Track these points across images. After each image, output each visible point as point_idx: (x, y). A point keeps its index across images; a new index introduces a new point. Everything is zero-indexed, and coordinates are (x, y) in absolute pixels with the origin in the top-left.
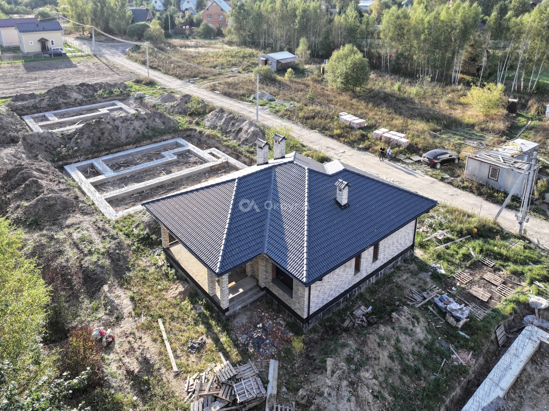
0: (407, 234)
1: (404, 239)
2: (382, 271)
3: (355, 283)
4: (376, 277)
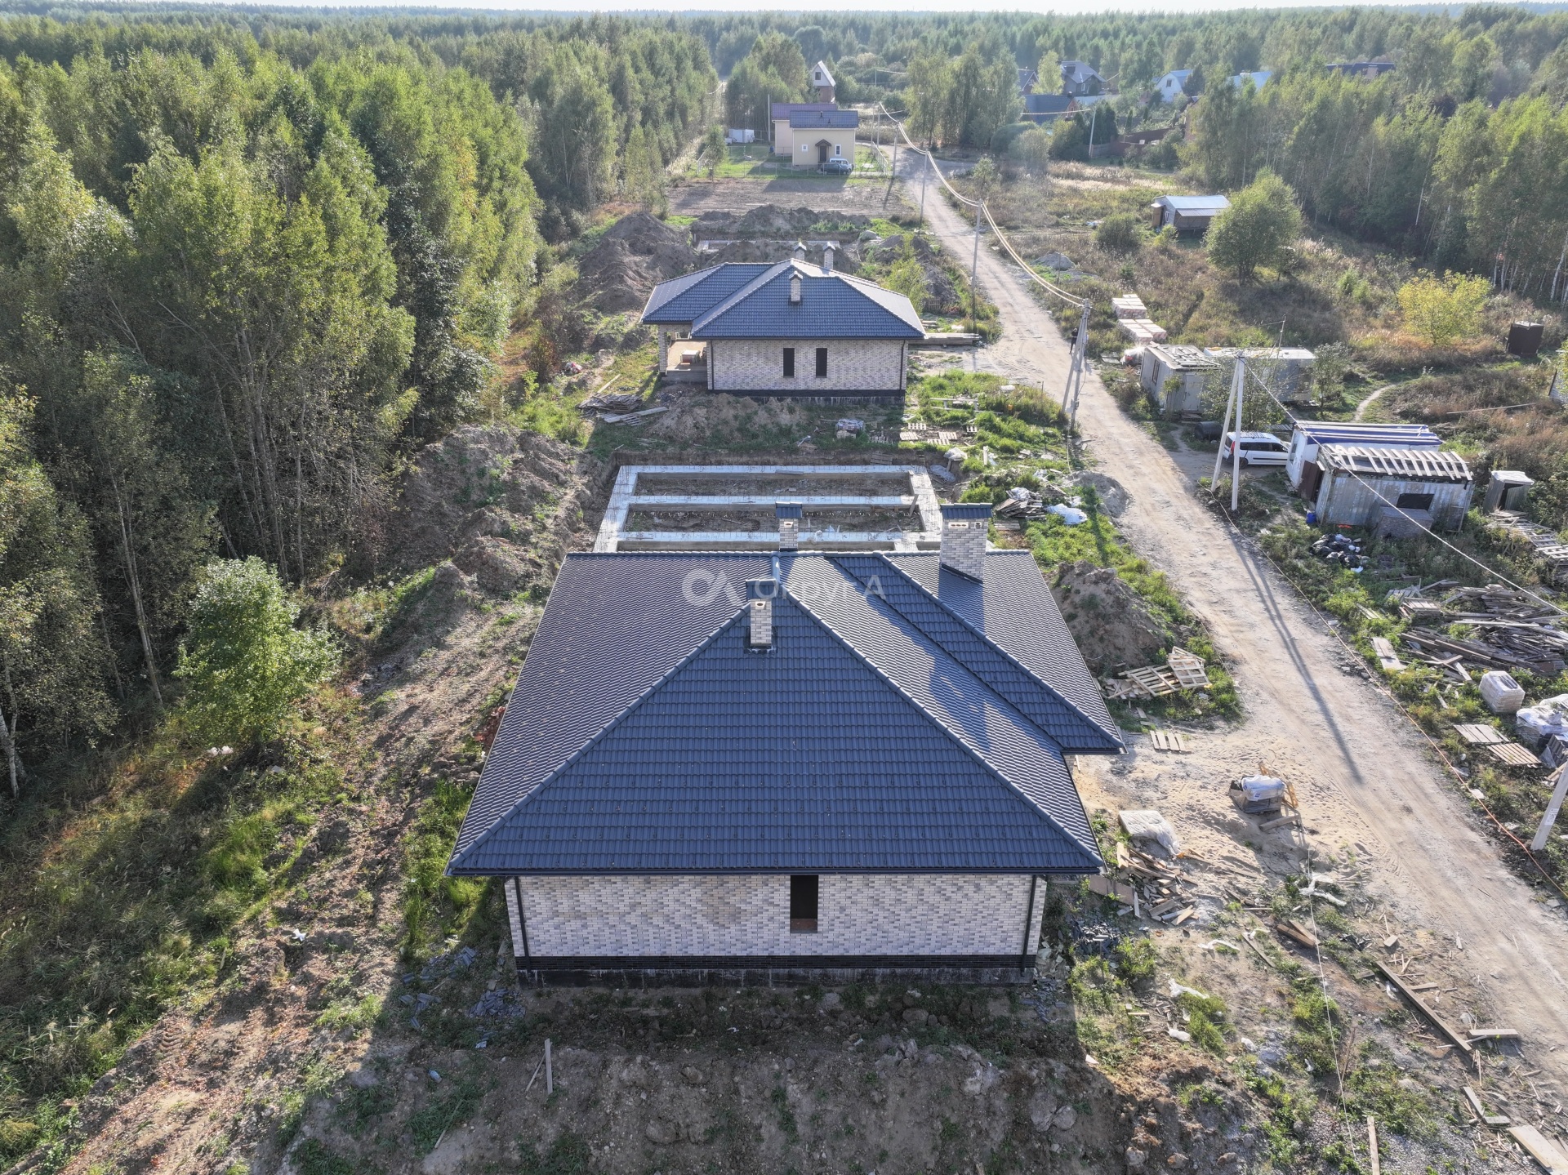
0: (885, 370)
1: (879, 375)
2: (837, 398)
4: (826, 400)
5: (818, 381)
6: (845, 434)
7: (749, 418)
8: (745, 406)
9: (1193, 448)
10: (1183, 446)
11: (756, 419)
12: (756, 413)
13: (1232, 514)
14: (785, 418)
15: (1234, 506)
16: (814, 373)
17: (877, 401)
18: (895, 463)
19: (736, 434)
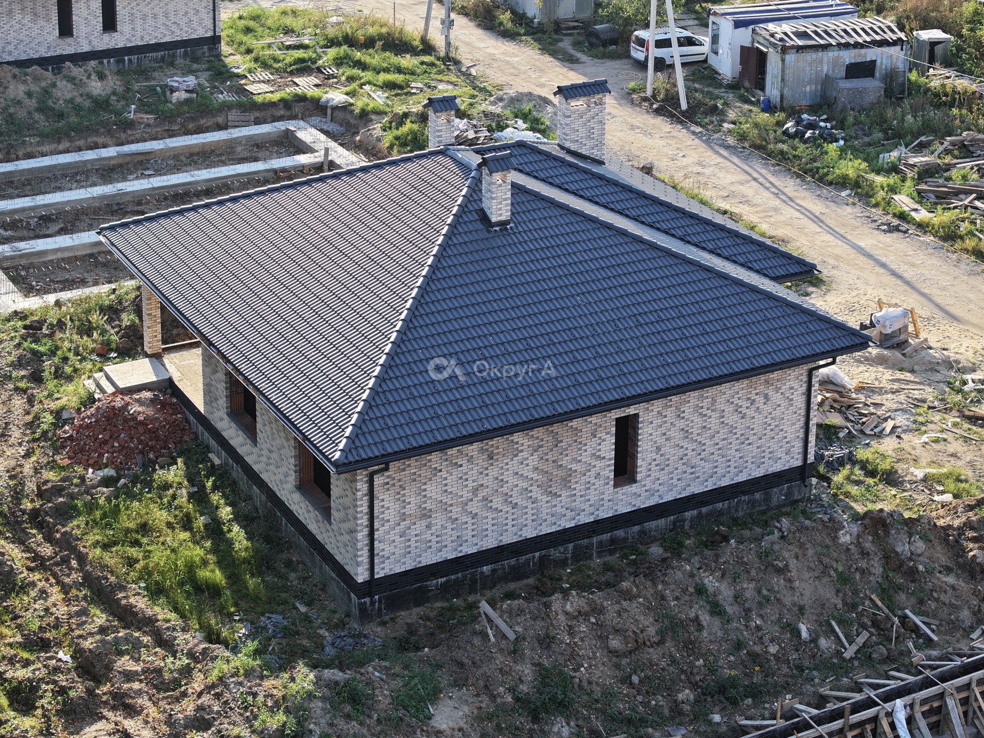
0: (192, 12)
1: (185, 19)
2: (134, 58)
3: (64, 53)
4: (118, 62)
5: (106, 37)
6: (183, 95)
7: (46, 92)
8: (36, 79)
9: (596, 56)
10: (583, 57)
11: (57, 93)
12: (54, 85)
13: (683, 113)
14: (96, 87)
15: (684, 106)
16: (100, 26)
17: (186, 53)
18: (258, 122)
19: (37, 116)
